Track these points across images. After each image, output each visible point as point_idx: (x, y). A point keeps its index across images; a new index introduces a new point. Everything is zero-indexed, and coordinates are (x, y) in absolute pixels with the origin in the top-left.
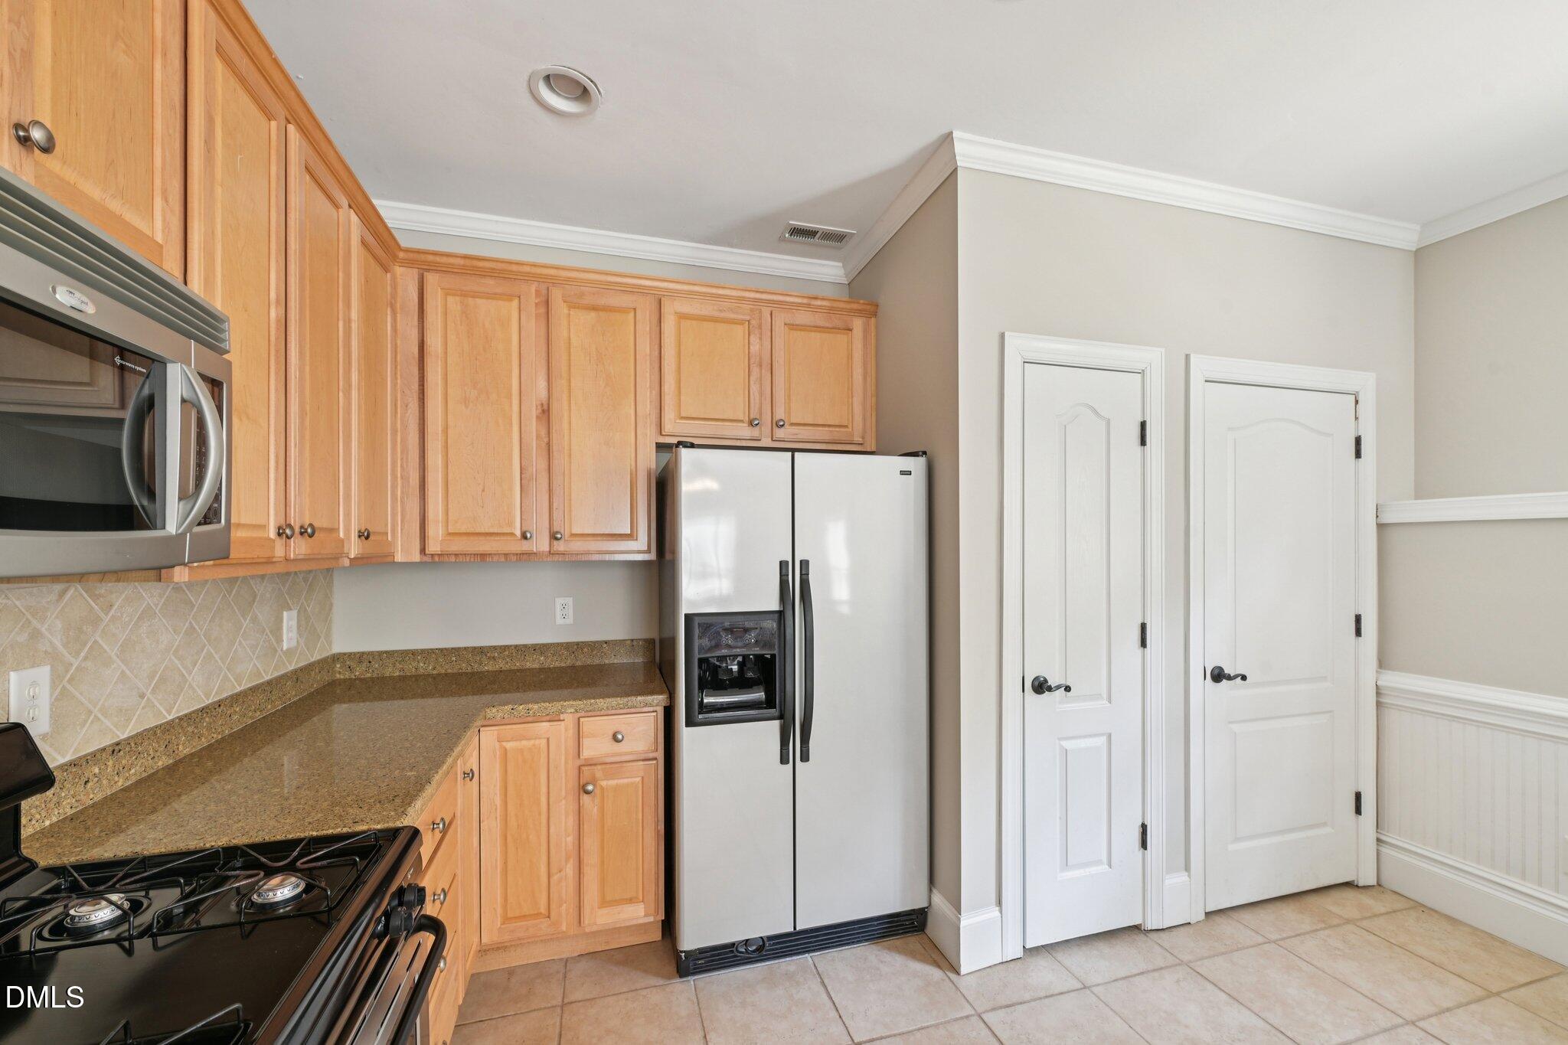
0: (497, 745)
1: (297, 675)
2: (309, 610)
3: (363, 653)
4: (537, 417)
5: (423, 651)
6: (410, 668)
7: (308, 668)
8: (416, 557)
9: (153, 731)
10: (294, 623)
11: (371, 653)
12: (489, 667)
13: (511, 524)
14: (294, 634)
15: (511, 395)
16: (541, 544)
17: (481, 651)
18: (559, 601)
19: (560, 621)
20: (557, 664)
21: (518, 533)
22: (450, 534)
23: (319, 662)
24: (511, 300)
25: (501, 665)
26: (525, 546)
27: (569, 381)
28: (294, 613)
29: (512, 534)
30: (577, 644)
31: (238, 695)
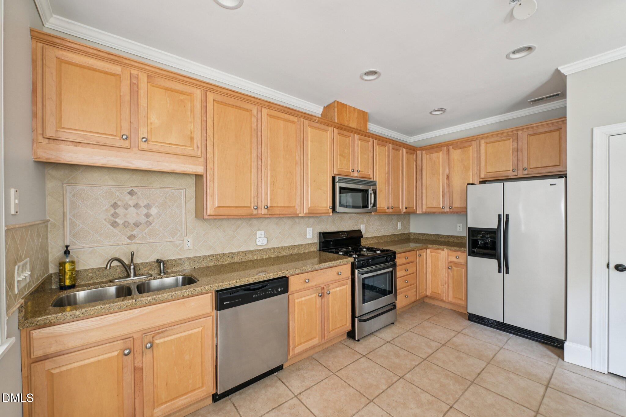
0: (430, 253)
1: (401, 235)
2: (404, 223)
3: (415, 233)
4: (446, 179)
5: (426, 234)
6: (424, 237)
7: (404, 234)
8: (421, 212)
9: (376, 237)
10: (401, 225)
11: (417, 233)
12: (440, 240)
13: (440, 205)
14: (401, 227)
15: (440, 174)
16: (448, 210)
17: (438, 235)
18: (458, 225)
19: (458, 230)
20: (457, 241)
21: (441, 207)
22: (427, 207)
23: (406, 233)
24: (440, 152)
25: (443, 239)
26: (443, 210)
27: (454, 168)
28: (401, 223)
29: (440, 207)
30: (463, 237)
31: (389, 235)
